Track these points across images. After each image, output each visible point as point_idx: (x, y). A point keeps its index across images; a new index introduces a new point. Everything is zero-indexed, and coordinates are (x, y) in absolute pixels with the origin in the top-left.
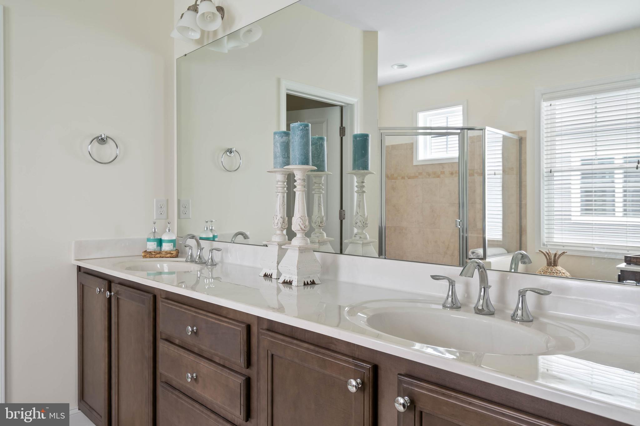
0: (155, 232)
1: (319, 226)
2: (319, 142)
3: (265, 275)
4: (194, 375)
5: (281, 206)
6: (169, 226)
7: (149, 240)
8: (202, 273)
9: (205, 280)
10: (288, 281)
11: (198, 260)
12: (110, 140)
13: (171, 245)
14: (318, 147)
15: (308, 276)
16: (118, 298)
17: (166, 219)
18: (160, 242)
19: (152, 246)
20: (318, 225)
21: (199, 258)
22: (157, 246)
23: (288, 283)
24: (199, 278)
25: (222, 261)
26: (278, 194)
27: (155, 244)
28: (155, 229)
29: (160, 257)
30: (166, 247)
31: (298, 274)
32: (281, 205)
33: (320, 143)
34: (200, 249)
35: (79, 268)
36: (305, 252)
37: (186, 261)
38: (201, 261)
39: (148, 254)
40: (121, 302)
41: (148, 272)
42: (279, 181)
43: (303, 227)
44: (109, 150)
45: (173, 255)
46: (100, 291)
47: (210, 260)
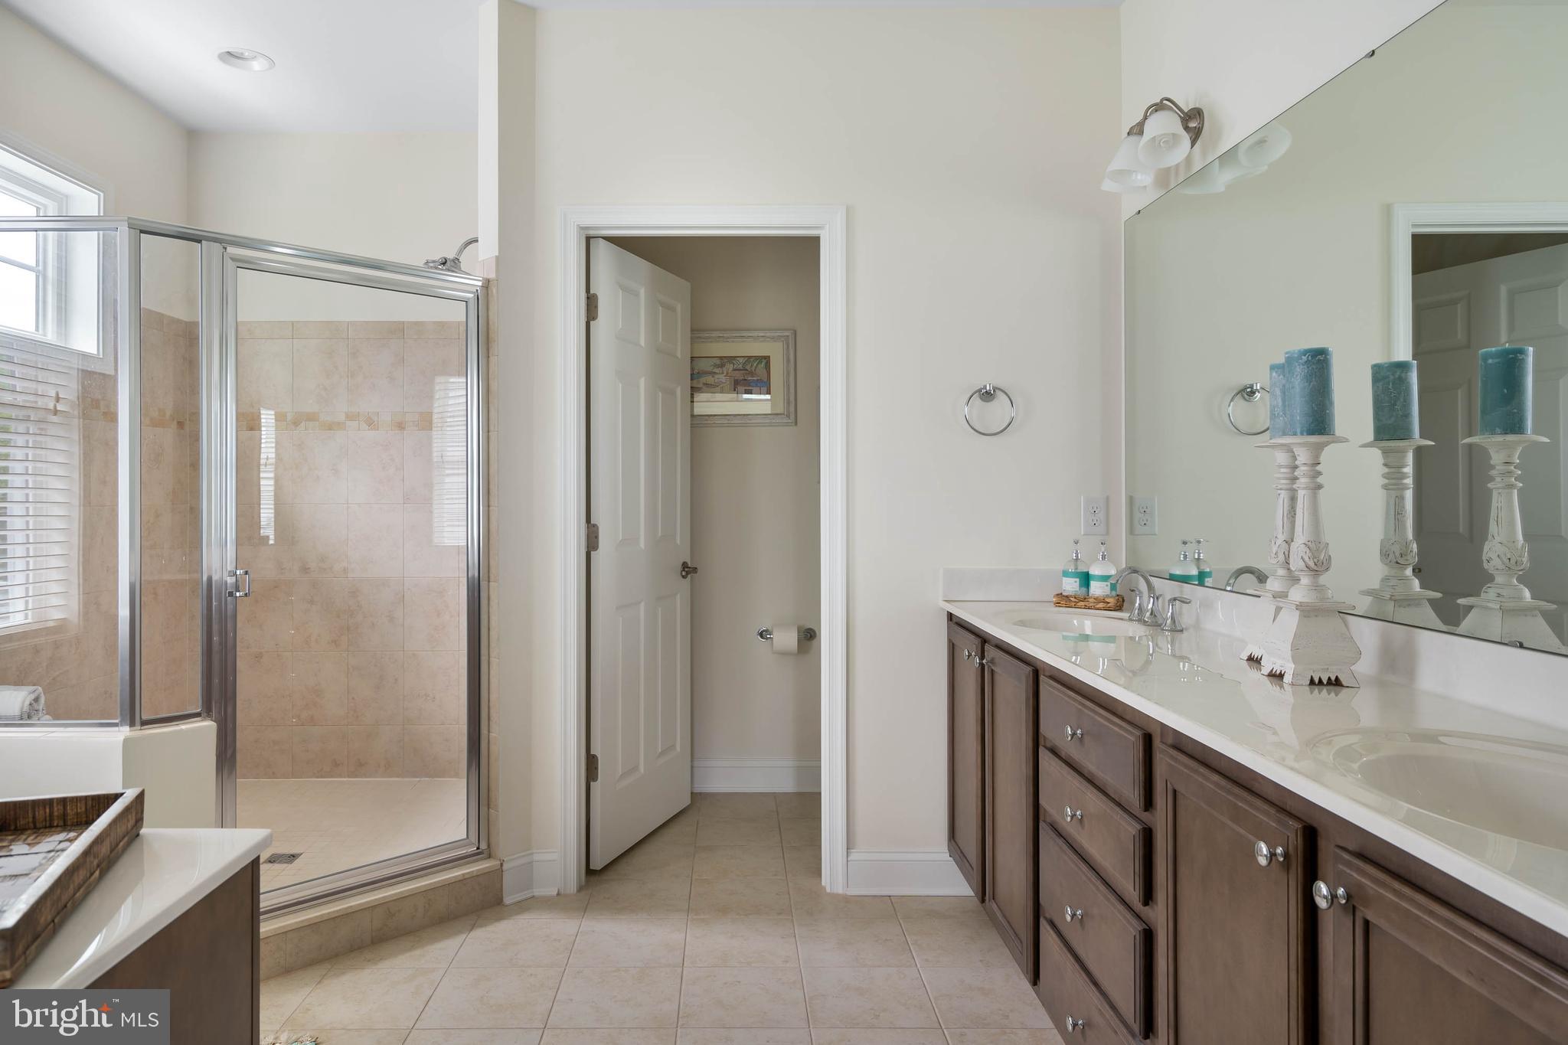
0: (1077, 559)
1: (1397, 563)
2: (1393, 375)
3: (1250, 659)
4: (1078, 813)
5: (1285, 519)
6: (1103, 548)
7: (1065, 574)
8: (1157, 645)
9: (1181, 664)
10: (1278, 672)
11: (1148, 618)
12: (1002, 394)
13: (1107, 586)
14: (1390, 387)
15: (1322, 667)
16: (992, 670)
17: (1103, 535)
18: (1086, 579)
19: (1071, 586)
20: (1395, 560)
21: (1151, 614)
22: (1081, 586)
23: (1277, 677)
24: (1152, 655)
25: (1197, 626)
26: (1279, 491)
27: (1076, 582)
28: (1077, 554)
29: (1086, 607)
30: (1097, 589)
31: (1295, 660)
32: (1285, 515)
33: (1397, 376)
34: (1153, 598)
35: (950, 616)
36: (1316, 616)
37: (1130, 620)
38: (1155, 623)
39: (1064, 600)
40: (997, 678)
41: (1065, 634)
42: (1280, 466)
43: (1311, 564)
44: (999, 409)
45: (1109, 605)
46: (969, 656)
47: (1169, 621)
